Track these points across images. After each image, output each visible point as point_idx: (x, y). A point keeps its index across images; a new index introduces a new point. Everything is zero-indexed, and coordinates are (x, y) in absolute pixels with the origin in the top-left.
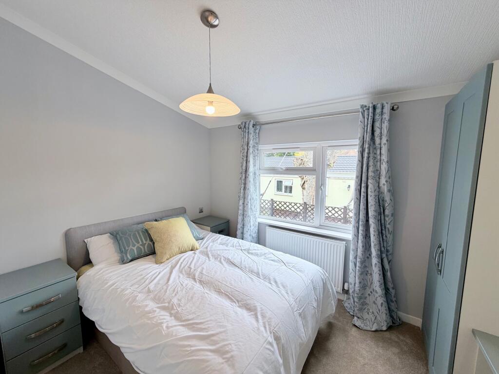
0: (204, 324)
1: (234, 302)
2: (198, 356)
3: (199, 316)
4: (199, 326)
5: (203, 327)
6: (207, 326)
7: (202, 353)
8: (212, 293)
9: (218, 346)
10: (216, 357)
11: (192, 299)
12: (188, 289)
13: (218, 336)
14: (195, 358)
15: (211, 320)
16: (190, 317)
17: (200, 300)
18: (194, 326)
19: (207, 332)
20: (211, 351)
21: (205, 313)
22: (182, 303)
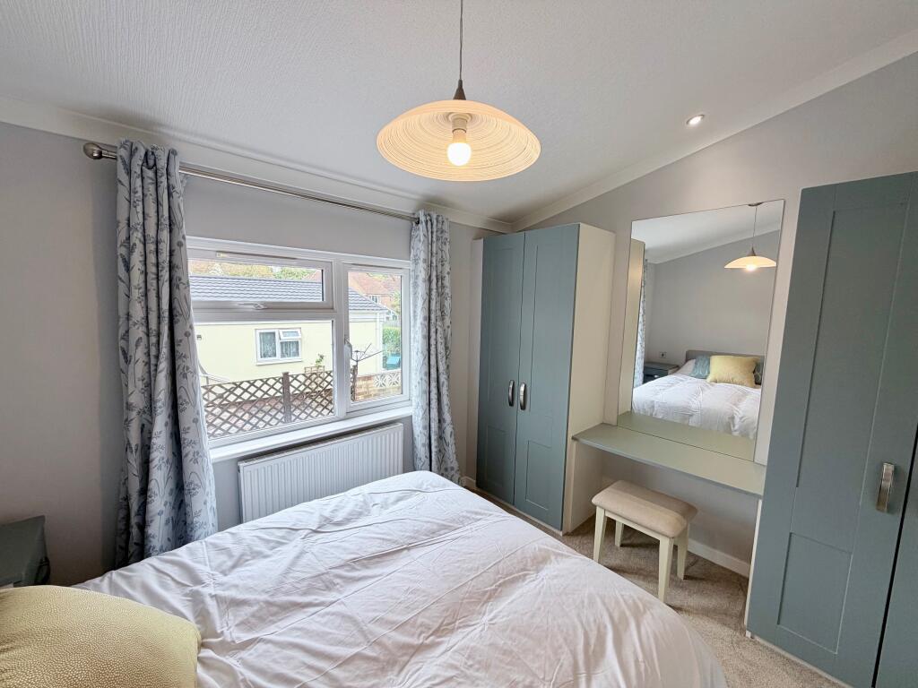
0: (587, 629)
1: (525, 575)
2: (651, 649)
3: (565, 639)
4: (593, 641)
5: (595, 632)
6: (592, 625)
7: (644, 639)
8: (491, 611)
9: (628, 613)
10: (645, 621)
11: (511, 652)
12: (470, 663)
13: (611, 610)
14: (655, 655)
15: (579, 616)
16: (566, 659)
17: (514, 635)
18: (591, 653)
19: (605, 627)
20: (638, 627)
21: (559, 626)
22: (524, 680)
